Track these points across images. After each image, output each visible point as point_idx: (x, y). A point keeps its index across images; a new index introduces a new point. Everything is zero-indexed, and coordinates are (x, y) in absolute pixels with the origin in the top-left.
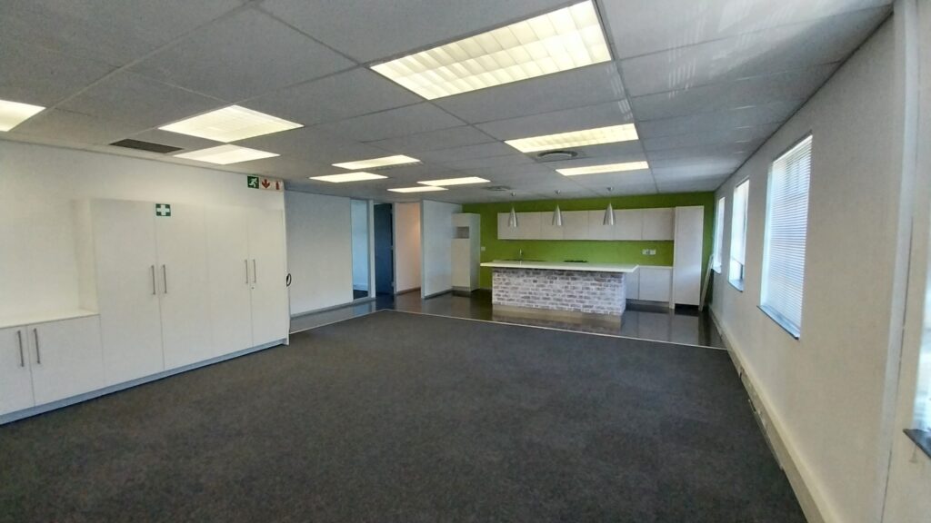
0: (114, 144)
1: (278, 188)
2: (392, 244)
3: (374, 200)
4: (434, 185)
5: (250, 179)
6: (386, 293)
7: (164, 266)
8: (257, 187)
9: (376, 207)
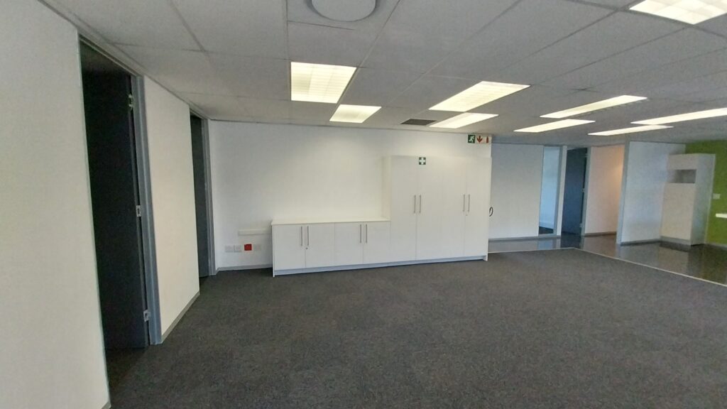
0: (403, 123)
1: (487, 141)
2: (584, 187)
3: (568, 146)
4: (653, 124)
5: (469, 137)
6: (572, 234)
7: (420, 196)
8: (474, 142)
9: (570, 153)
